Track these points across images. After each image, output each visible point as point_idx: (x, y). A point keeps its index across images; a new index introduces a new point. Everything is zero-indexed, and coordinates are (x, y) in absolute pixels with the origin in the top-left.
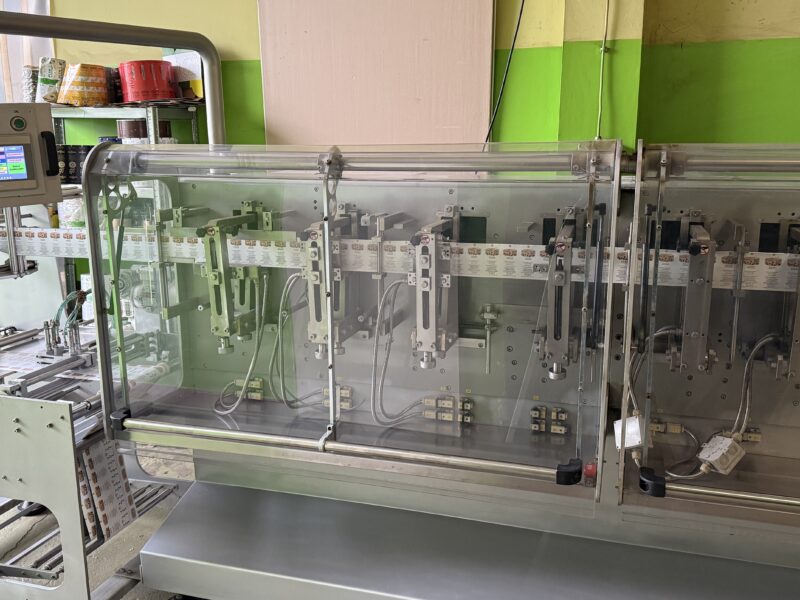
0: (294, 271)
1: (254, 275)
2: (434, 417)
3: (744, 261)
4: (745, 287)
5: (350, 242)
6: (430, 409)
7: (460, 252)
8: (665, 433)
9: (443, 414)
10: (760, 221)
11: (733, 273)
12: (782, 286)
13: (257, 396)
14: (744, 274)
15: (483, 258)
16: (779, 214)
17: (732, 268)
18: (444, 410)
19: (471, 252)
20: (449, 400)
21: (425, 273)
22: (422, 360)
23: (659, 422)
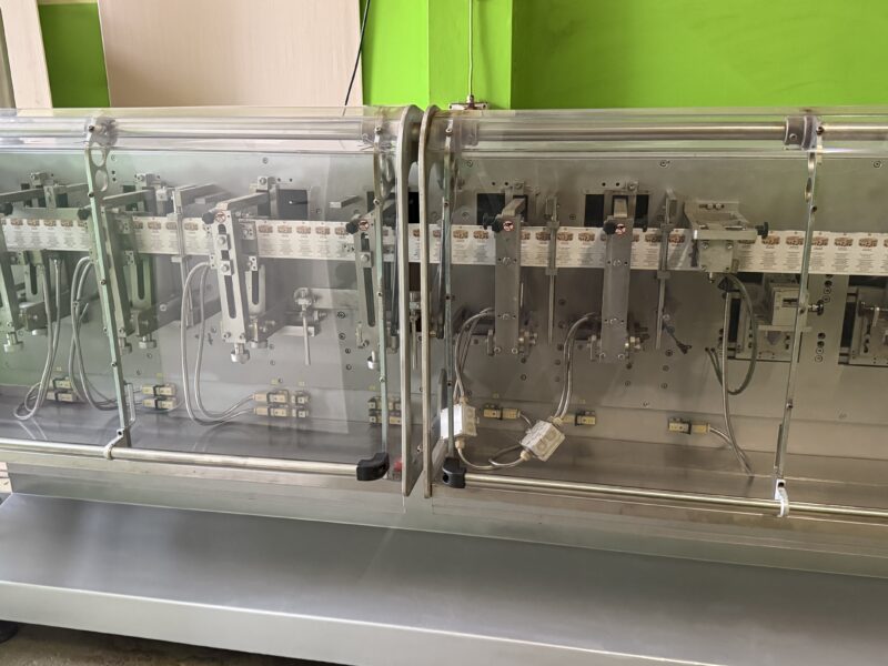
0: (86, 254)
1: (38, 259)
2: (266, 414)
3: (557, 237)
4: (559, 264)
5: (146, 220)
6: (261, 404)
7: (270, 230)
8: (501, 419)
9: (276, 410)
10: (585, 193)
11: (547, 250)
12: (596, 263)
13: (68, 397)
14: (558, 250)
15: (295, 238)
16: (604, 184)
17: (546, 245)
18: (277, 405)
19: (281, 230)
20: (282, 394)
21: (225, 255)
22: (234, 353)
23: (496, 408)
